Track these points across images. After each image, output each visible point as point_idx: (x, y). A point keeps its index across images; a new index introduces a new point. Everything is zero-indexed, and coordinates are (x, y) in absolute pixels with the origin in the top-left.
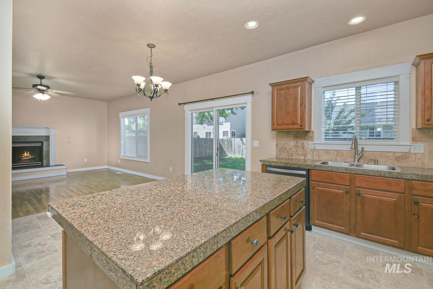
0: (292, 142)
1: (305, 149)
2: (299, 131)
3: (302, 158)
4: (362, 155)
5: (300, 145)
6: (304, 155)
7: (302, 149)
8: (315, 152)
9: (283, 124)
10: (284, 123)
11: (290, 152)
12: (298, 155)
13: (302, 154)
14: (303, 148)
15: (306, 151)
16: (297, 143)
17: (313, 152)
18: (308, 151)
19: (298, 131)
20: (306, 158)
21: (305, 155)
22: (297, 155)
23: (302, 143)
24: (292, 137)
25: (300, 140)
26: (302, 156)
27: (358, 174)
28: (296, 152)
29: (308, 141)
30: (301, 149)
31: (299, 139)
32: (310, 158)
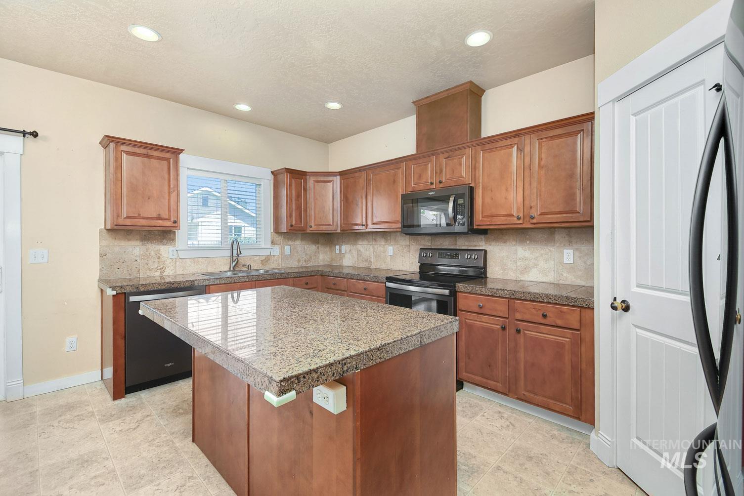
0: (138, 249)
1: (162, 259)
2: (152, 230)
3: (158, 274)
4: (238, 261)
5: (153, 253)
6: (160, 269)
7: (157, 260)
8: (177, 263)
9: (139, 217)
10: (141, 216)
11: (134, 267)
12: (150, 270)
13: (157, 268)
14: (159, 258)
15: (164, 262)
16: (147, 250)
17: (176, 263)
18: (168, 262)
19: (149, 231)
20: (164, 275)
21: (162, 270)
22: (148, 271)
23: (157, 251)
24: (137, 240)
25: (154, 246)
26: (156, 271)
27: (259, 280)
28: (146, 266)
29: (168, 247)
30: (155, 260)
31: (152, 243)
32: (171, 273)
